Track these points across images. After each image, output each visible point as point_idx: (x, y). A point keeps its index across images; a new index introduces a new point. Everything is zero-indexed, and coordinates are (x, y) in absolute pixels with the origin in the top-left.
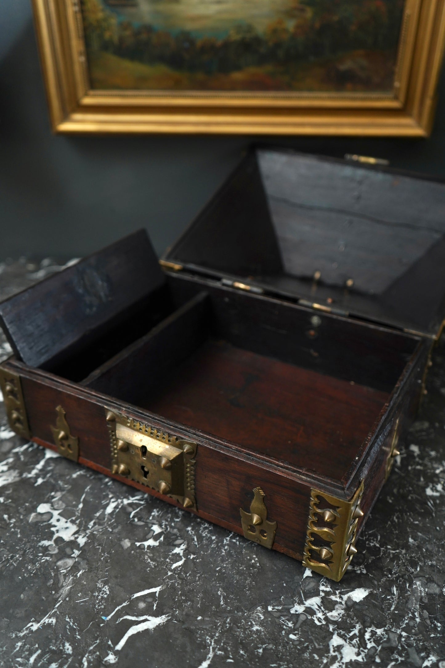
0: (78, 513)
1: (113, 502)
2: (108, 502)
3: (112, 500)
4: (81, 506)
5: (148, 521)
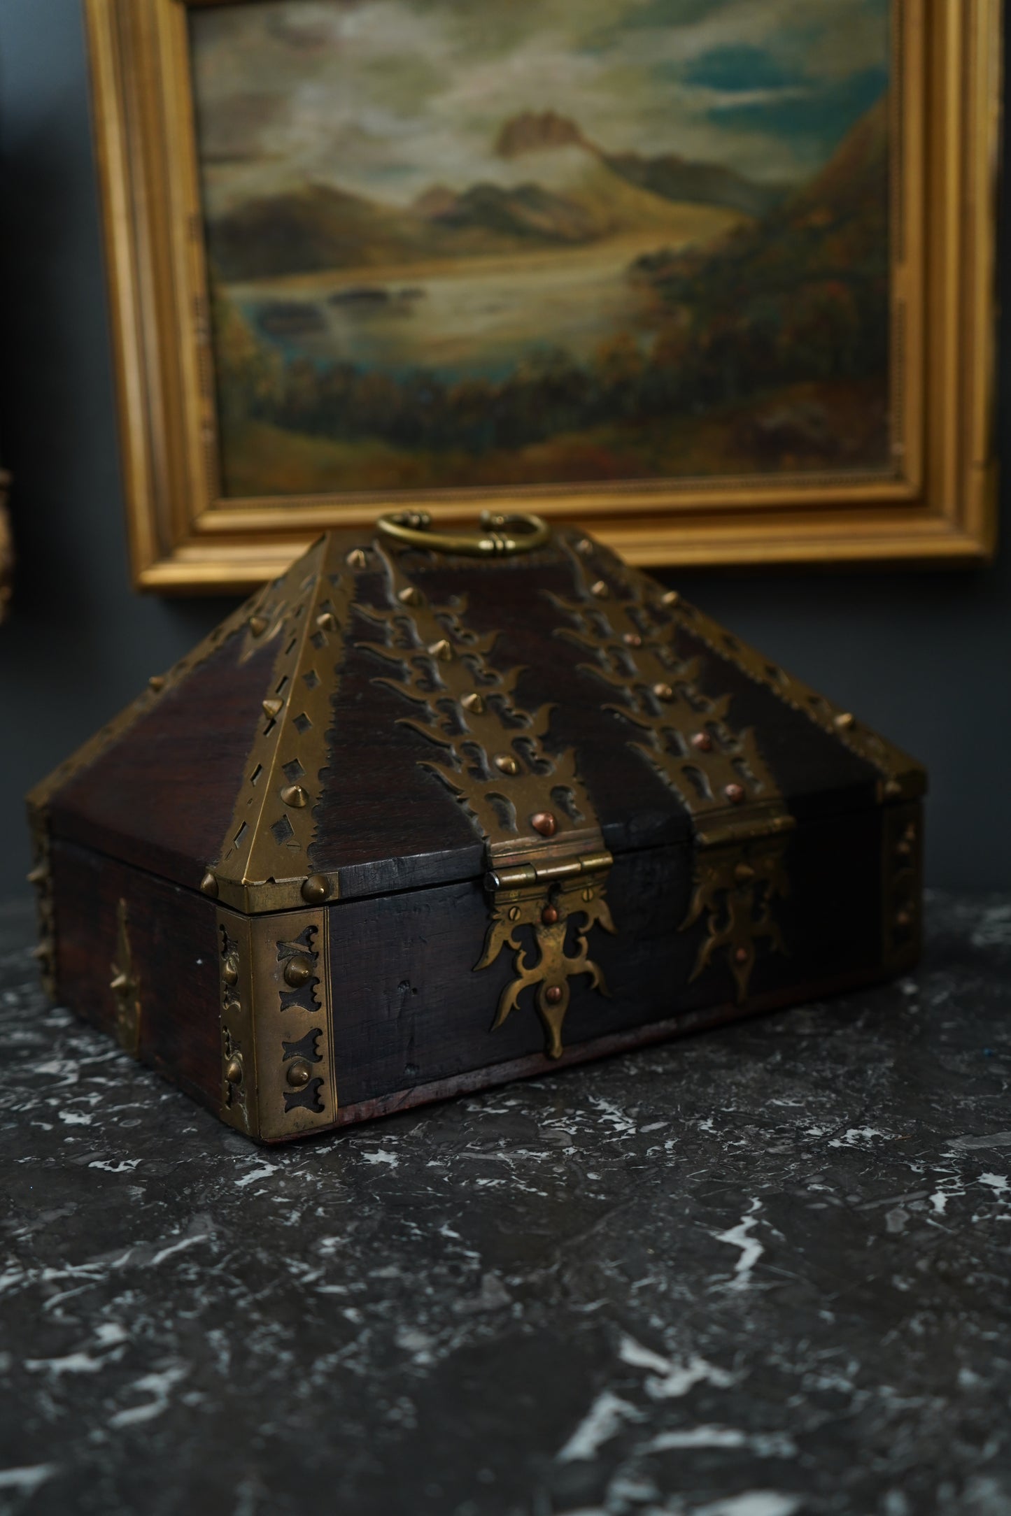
1: (12, 1274)
3: (12, 1270)
5: (95, 1315)
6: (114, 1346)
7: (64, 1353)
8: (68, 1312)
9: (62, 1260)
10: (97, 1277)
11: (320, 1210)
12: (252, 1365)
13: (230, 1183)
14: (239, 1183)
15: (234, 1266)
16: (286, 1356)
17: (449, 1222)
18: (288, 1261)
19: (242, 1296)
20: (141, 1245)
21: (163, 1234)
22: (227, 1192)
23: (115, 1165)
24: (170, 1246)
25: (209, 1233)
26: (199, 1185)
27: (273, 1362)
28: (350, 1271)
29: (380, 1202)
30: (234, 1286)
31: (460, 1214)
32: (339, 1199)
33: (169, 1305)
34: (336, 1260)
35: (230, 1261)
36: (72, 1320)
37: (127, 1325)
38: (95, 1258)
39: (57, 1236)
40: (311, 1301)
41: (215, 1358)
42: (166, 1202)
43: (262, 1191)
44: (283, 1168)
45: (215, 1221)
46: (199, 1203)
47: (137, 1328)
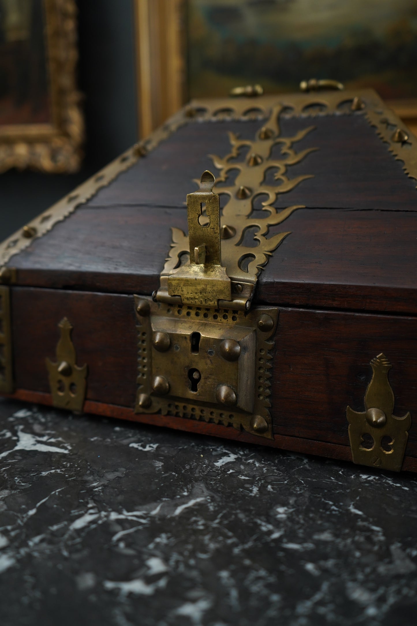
0: (22, 521)
1: (91, 514)
2: (83, 512)
3: (91, 511)
4: (32, 512)
5: (144, 550)
6: (159, 576)
7: (128, 579)
8: (128, 546)
9: (120, 507)
10: (143, 521)
11: (269, 487)
12: (254, 603)
13: (211, 464)
14: (216, 464)
15: (226, 522)
16: (275, 598)
17: (353, 503)
18: (259, 522)
19: (235, 545)
20: (165, 501)
21: (178, 495)
22: (210, 469)
23: (144, 447)
24: (184, 503)
25: (205, 497)
26: (193, 463)
27: (267, 603)
28: (301, 533)
29: (305, 485)
30: (229, 538)
31: (358, 498)
32: (279, 481)
33: (190, 547)
34: (289, 524)
35: (222, 517)
36: (130, 552)
37: (166, 560)
38: (140, 507)
39: (116, 490)
40: (281, 554)
41: (228, 594)
42: (176, 473)
43: (231, 471)
44: (240, 457)
45: (208, 489)
46: (196, 475)
47: (172, 563)
